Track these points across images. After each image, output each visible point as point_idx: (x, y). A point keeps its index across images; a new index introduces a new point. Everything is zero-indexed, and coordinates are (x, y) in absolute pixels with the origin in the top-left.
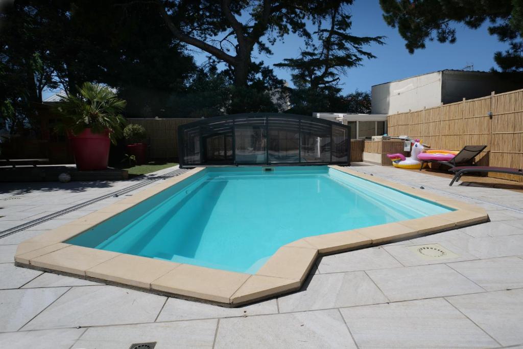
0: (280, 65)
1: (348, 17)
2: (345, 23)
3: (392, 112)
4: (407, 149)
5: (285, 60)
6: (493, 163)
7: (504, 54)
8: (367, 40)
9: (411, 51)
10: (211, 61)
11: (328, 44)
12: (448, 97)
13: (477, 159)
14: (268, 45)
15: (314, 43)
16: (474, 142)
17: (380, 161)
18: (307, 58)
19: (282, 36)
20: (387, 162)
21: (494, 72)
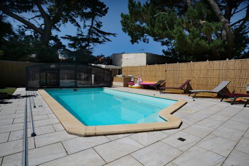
0: (64, 38)
1: (101, 23)
2: (99, 25)
3: (123, 65)
4: (132, 80)
5: (67, 35)
6: (167, 86)
7: (165, 51)
8: (109, 34)
9: (133, 44)
10: (21, 28)
11: (90, 32)
12: (149, 63)
13: (161, 84)
14: (57, 27)
15: (82, 30)
16: (160, 79)
17: (123, 85)
18: (80, 37)
19: (64, 23)
20: (126, 85)
21: (163, 56)
